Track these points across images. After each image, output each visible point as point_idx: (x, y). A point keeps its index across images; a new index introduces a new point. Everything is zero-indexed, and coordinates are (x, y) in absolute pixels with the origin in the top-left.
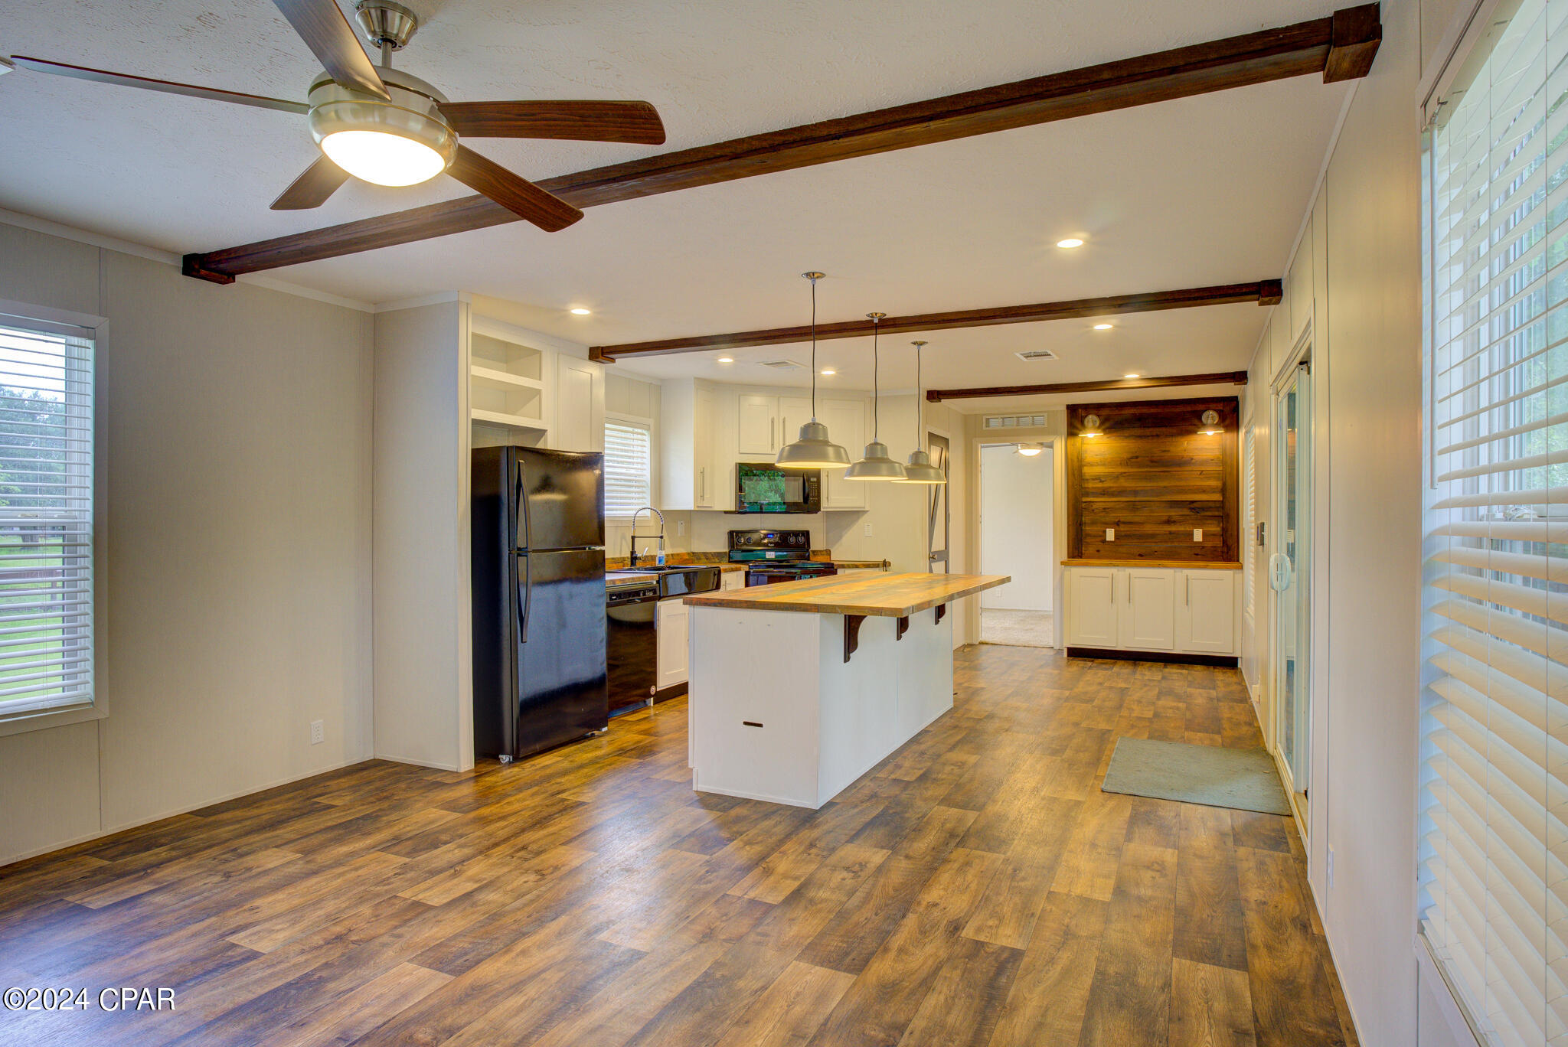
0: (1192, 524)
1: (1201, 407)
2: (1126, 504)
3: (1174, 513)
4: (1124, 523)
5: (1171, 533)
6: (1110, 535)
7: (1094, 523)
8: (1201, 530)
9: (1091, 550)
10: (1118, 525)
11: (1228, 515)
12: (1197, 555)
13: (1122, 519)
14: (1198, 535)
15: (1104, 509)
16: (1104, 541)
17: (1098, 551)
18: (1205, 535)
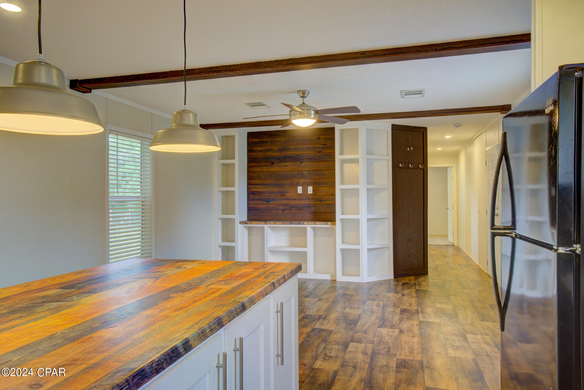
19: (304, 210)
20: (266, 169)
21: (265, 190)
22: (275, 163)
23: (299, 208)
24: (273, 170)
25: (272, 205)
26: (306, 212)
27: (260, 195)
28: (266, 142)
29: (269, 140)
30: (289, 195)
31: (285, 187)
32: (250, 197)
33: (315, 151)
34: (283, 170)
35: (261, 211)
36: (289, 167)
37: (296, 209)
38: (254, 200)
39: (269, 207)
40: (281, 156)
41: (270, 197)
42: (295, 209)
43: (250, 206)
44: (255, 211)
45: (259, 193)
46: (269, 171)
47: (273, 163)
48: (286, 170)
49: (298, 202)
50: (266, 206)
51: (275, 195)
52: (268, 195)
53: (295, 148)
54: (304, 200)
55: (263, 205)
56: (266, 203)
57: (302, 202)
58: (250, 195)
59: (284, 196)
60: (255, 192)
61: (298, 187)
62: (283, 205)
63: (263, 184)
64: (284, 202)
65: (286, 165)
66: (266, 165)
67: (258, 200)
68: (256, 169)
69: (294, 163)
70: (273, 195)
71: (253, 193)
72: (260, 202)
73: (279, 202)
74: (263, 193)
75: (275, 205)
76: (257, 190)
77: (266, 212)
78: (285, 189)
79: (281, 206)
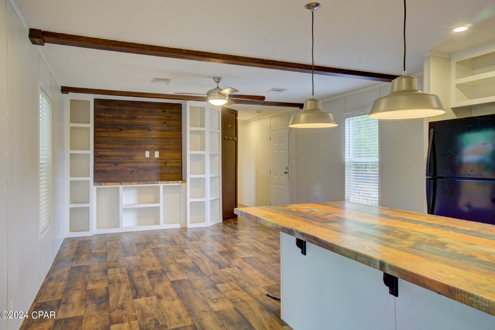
19: (151, 171)
20: (113, 134)
21: (113, 154)
22: (123, 130)
23: (147, 170)
24: (122, 136)
25: (120, 167)
26: (152, 173)
27: (108, 158)
28: (114, 110)
29: (117, 108)
30: (137, 158)
31: (133, 151)
32: (97, 160)
33: (161, 122)
34: (132, 136)
35: (108, 173)
36: (137, 134)
37: (144, 171)
38: (101, 163)
39: (117, 169)
40: (130, 123)
41: (118, 160)
42: (142, 171)
43: (97, 169)
44: (102, 173)
45: (106, 156)
46: (117, 137)
47: (121, 130)
48: (134, 136)
49: (145, 165)
50: (114, 168)
51: (123, 158)
52: (116, 158)
53: (143, 118)
54: (151, 163)
55: (111, 167)
56: (114, 165)
57: (149, 165)
58: (97, 158)
59: (132, 159)
60: (103, 156)
61: (146, 152)
62: (131, 167)
63: (111, 149)
64: (132, 165)
65: (134, 132)
66: (114, 131)
67: (106, 162)
68: (103, 134)
69: (142, 131)
70: (121, 158)
71: (101, 156)
72: (108, 165)
73: (127, 165)
74: (111, 156)
75: (123, 167)
76: (105, 153)
77: (114, 174)
78: (133, 153)
79: (129, 168)
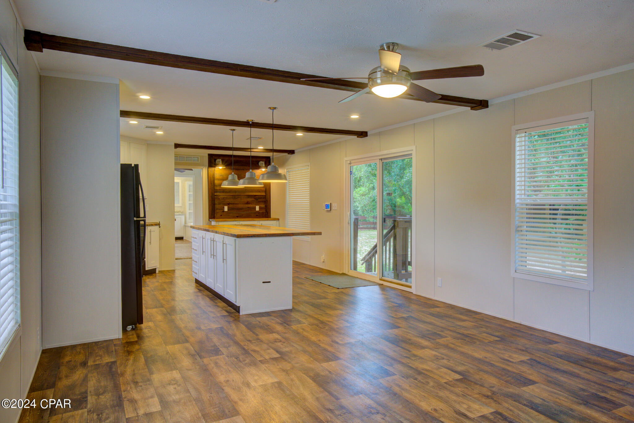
0: (255, 204)
1: (259, 159)
2: (232, 196)
3: (250, 200)
4: (231, 204)
5: (248, 207)
6: (226, 209)
7: (219, 204)
8: (258, 206)
9: (219, 215)
10: (229, 204)
11: (267, 201)
12: (257, 216)
13: (230, 202)
14: (257, 208)
15: (224, 198)
16: (224, 211)
17: (221, 215)
18: (260, 208)
